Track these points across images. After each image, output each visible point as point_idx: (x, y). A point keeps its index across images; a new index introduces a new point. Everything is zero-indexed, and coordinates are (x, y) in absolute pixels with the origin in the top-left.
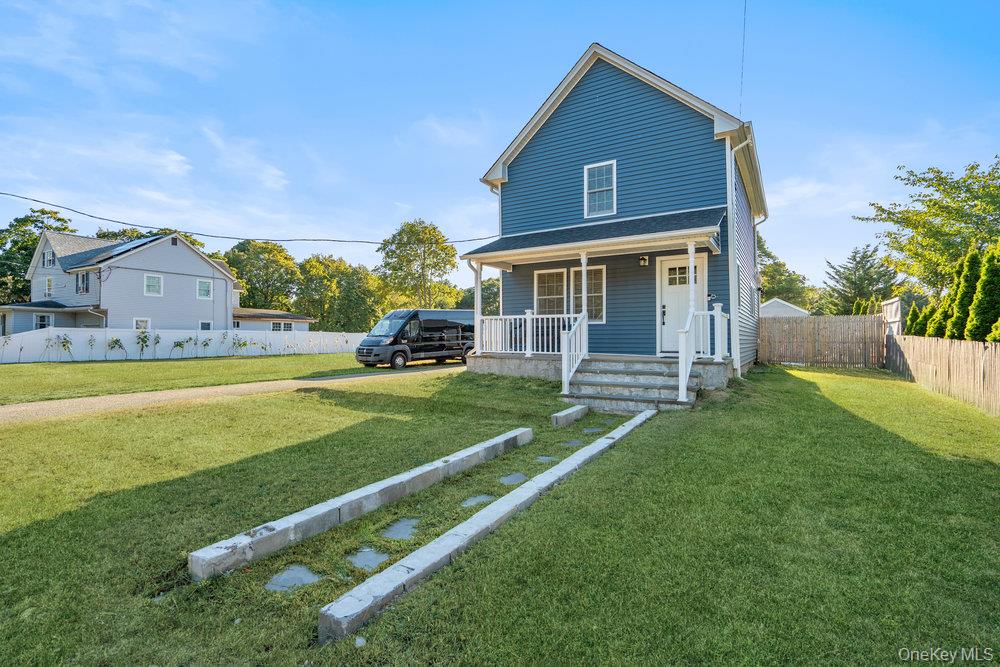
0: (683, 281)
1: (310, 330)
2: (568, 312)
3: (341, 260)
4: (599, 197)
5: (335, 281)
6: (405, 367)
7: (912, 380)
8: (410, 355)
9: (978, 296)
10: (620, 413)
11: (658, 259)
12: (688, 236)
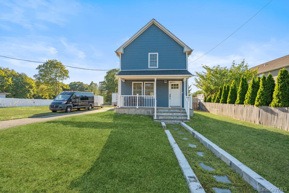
0: (178, 88)
1: (6, 97)
2: (143, 95)
3: (13, 70)
4: (153, 63)
5: (11, 78)
6: (71, 111)
7: (209, 112)
8: (73, 107)
9: (229, 94)
10: (172, 124)
11: (169, 81)
12: (185, 77)
